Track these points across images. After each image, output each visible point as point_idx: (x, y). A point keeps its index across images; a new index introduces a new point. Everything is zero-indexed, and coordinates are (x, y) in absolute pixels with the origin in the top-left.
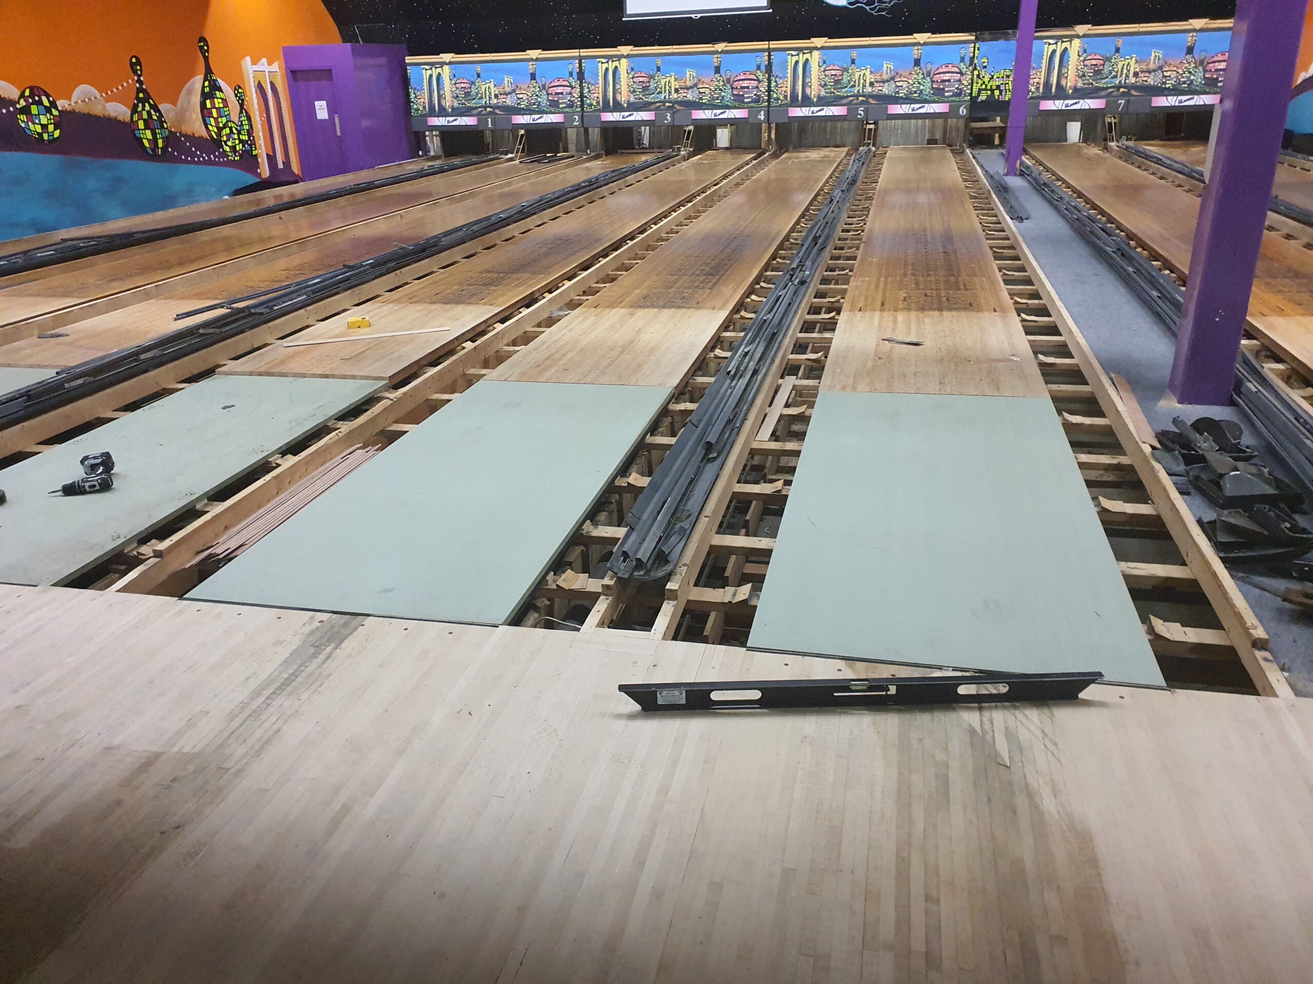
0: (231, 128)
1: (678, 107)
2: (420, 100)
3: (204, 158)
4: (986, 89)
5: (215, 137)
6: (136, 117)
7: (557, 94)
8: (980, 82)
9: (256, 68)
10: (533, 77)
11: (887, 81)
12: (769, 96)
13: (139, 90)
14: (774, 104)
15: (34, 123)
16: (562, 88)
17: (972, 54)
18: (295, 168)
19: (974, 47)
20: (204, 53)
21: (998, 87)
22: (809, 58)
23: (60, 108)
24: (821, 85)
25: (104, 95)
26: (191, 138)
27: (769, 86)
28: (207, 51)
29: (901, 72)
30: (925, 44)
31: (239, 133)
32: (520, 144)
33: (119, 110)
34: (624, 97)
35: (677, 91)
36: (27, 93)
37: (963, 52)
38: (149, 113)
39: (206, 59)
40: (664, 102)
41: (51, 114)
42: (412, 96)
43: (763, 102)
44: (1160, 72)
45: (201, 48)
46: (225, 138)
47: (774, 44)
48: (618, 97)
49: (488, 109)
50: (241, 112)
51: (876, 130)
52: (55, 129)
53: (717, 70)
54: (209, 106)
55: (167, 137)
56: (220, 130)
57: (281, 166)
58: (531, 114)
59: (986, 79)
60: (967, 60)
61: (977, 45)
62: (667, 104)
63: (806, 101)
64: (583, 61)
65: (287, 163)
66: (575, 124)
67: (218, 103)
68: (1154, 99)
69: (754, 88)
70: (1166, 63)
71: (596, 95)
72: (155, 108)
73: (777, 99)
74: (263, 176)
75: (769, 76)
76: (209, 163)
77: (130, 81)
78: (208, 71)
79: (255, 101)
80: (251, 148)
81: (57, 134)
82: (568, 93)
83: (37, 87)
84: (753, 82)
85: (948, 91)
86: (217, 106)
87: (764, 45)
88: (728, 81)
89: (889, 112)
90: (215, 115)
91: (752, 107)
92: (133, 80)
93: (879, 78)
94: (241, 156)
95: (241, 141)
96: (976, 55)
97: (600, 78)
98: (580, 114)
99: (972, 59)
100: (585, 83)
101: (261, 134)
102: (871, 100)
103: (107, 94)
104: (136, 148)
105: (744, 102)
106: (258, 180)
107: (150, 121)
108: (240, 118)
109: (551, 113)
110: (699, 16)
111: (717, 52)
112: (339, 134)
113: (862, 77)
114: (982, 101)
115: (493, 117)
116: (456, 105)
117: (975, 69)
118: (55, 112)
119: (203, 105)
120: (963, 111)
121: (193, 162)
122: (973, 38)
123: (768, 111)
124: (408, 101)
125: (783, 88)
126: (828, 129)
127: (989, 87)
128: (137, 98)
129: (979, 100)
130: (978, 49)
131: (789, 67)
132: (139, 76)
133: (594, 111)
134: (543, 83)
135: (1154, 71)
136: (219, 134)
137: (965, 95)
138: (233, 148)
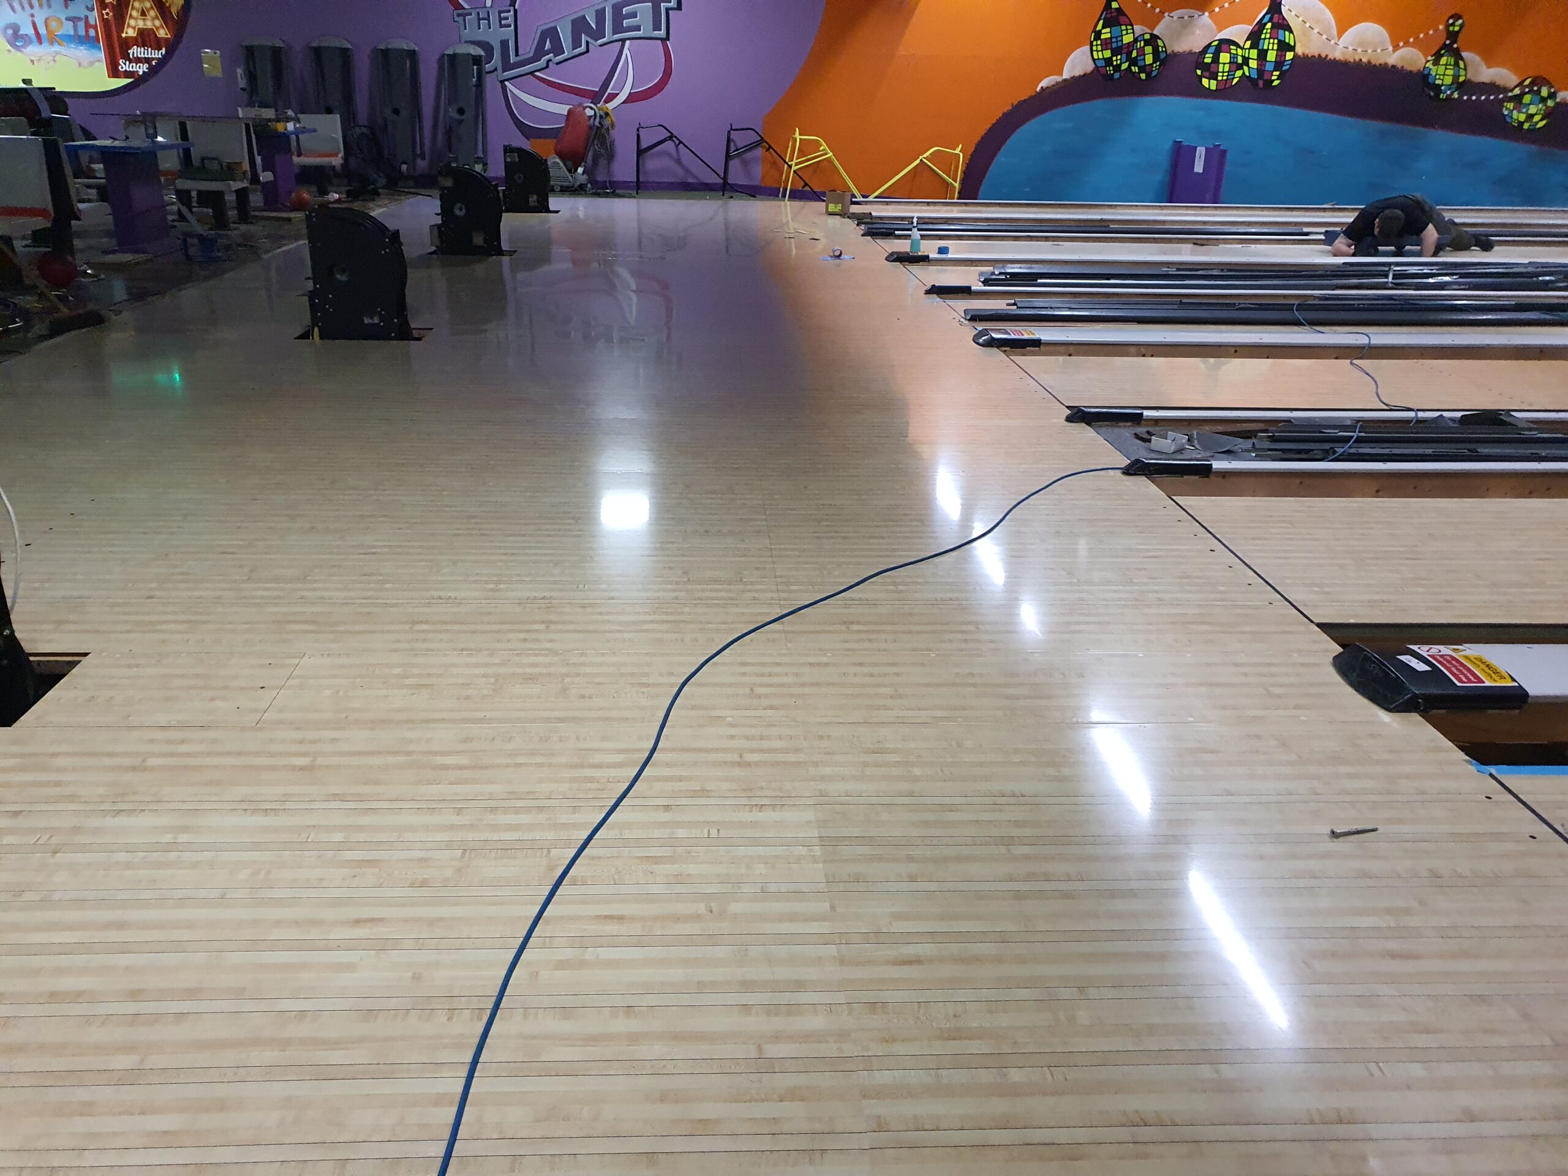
15: (1520, 112)
23: (1558, 100)
36: (1527, 82)
41: (1545, 104)
52: (1541, 120)
81: (1541, 124)
83: (1542, 77)
118: (1550, 103)
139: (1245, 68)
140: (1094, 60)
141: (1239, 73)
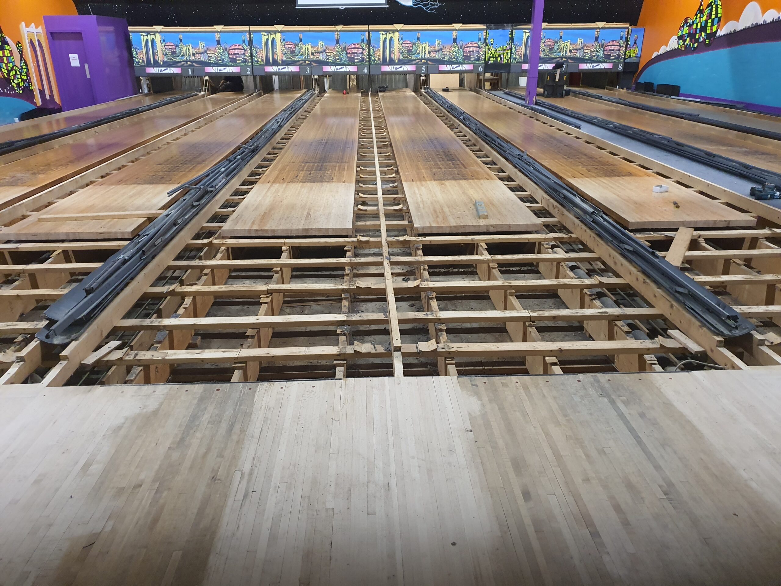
0: (16, 71)
1: (314, 64)
2: (140, 56)
4: (493, 57)
5: (6, 76)
7: (235, 54)
10: (218, 43)
11: (438, 51)
12: (370, 58)
14: (373, 63)
16: (238, 50)
17: (485, 37)
18: (57, 99)
19: (486, 33)
21: (499, 56)
22: (393, 36)
24: (400, 52)
27: (369, 53)
29: (446, 46)
30: (459, 30)
31: (21, 75)
32: (206, 86)
34: (279, 57)
35: (313, 54)
37: (480, 35)
40: (305, 61)
42: (134, 53)
43: (366, 62)
44: (582, 50)
46: (12, 78)
47: (372, 27)
48: (275, 57)
49: (189, 63)
50: (21, 60)
53: (338, 42)
56: (9, 71)
57: (48, 98)
58: (218, 67)
59: (493, 51)
60: (482, 40)
61: (488, 32)
62: (307, 62)
63: (392, 62)
64: (252, 34)
65: (52, 96)
66: (248, 73)
67: (7, 53)
68: (580, 65)
69: (360, 53)
70: (585, 45)
71: (261, 55)
73: (374, 60)
74: (38, 105)
75: (369, 46)
76: (4, 94)
79: (29, 53)
80: (29, 85)
84: (359, 49)
85: (472, 58)
86: (6, 55)
87: (365, 27)
88: (345, 48)
89: (438, 69)
90: (6, 62)
91: (360, 65)
93: (433, 49)
94: (23, 90)
95: (22, 80)
96: (487, 37)
97: (263, 45)
98: (251, 67)
99: (485, 39)
100: (254, 47)
101: (34, 75)
102: (429, 62)
105: (354, 62)
108: (21, 63)
109: (231, 66)
110: (344, 7)
111: (337, 31)
112: (88, 76)
113: (423, 48)
114: (491, 64)
115: (192, 68)
116: (166, 59)
117: (487, 45)
120: (481, 69)
122: (485, 27)
123: (369, 67)
124: (131, 56)
125: (378, 54)
129: (489, 63)
130: (488, 34)
131: (381, 41)
133: (260, 65)
134: (226, 47)
135: (580, 49)
137: (482, 60)
138: (18, 84)
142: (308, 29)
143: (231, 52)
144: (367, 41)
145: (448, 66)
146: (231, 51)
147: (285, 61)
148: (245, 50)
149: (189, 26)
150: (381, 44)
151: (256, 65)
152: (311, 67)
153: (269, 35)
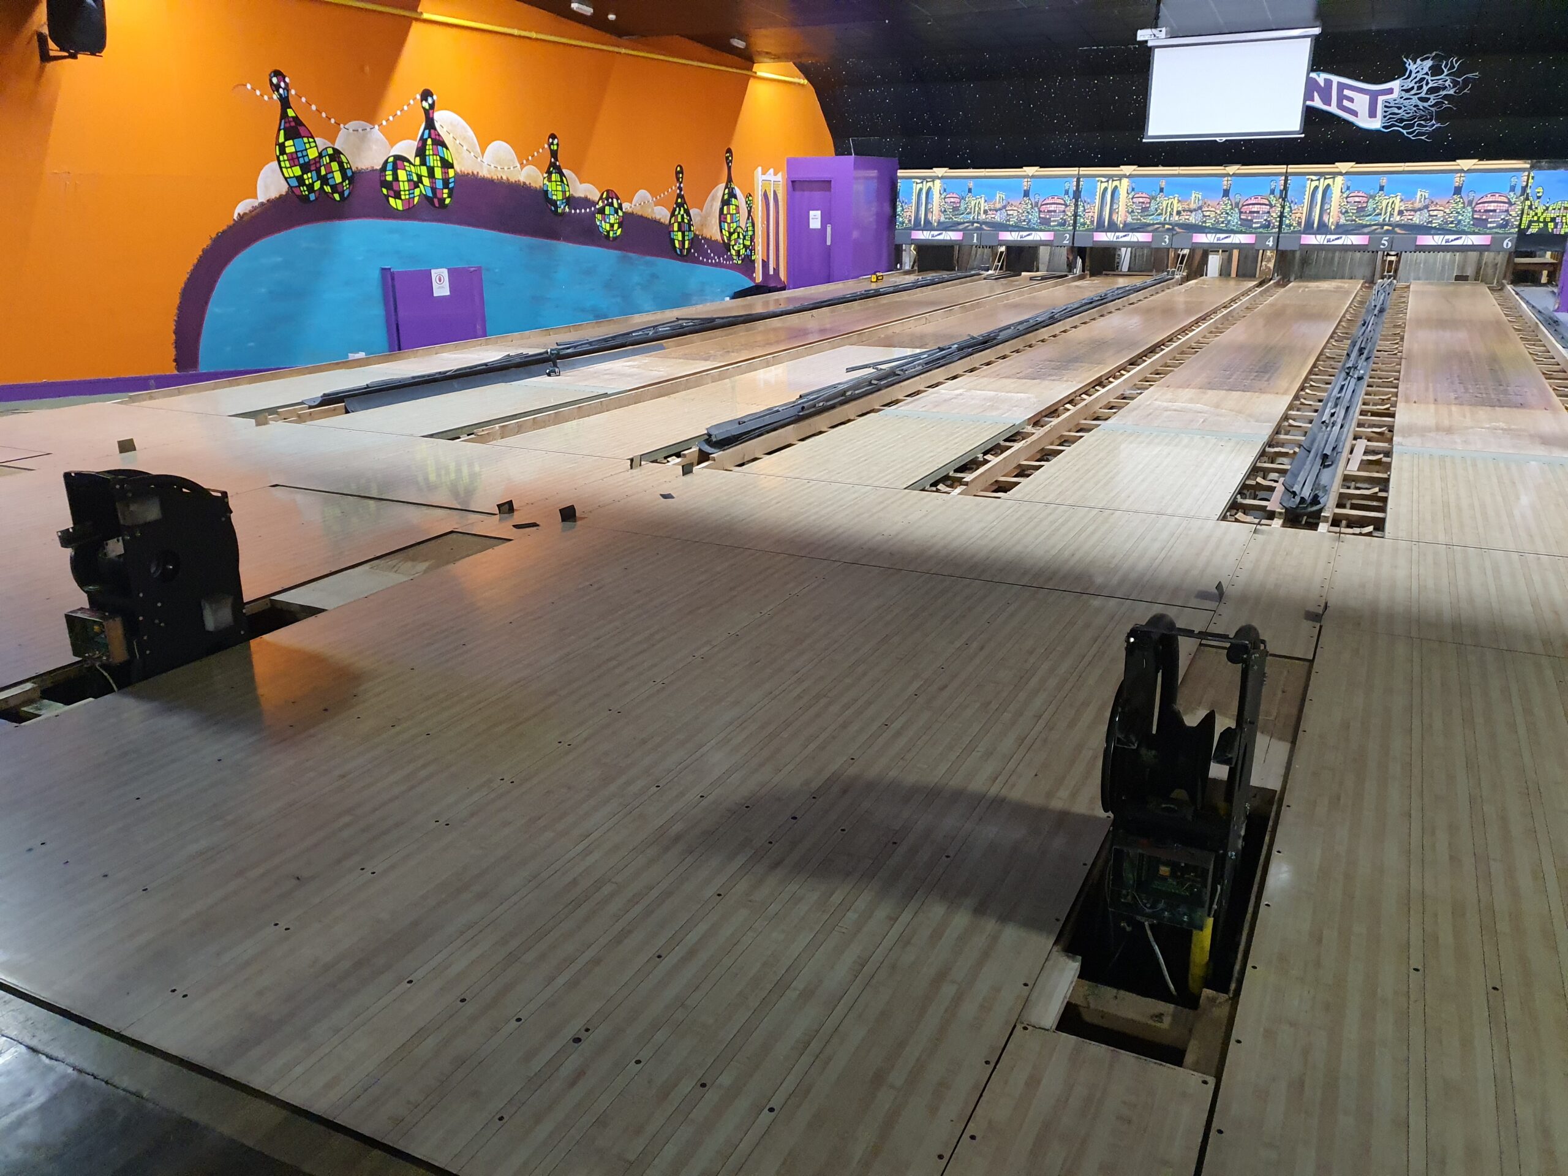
0: (739, 233)
1: (1178, 230)
2: (906, 213)
3: (715, 260)
4: (1538, 221)
5: (726, 241)
6: (673, 221)
7: (1049, 211)
8: (1532, 213)
9: (764, 177)
10: (1026, 194)
11: (1420, 210)
12: (1281, 222)
13: (680, 196)
14: (1286, 231)
15: (605, 222)
16: (1055, 206)
17: (1525, 184)
18: (783, 275)
19: (1528, 176)
20: (729, 162)
21: (1553, 220)
22: (1331, 184)
23: (624, 210)
24: (1341, 212)
25: (654, 199)
26: (708, 241)
27: (1282, 213)
28: (731, 161)
29: (1437, 201)
30: (1469, 171)
31: (744, 238)
32: (999, 262)
33: (662, 214)
34: (1120, 218)
35: (1179, 213)
36: (604, 196)
37: (1514, 180)
38: (683, 216)
39: (729, 168)
40: (1163, 224)
41: (618, 215)
42: (899, 209)
43: (1273, 227)
45: (727, 158)
46: (733, 243)
47: (1292, 168)
48: (1115, 217)
49: (975, 225)
50: (748, 219)
51: (1398, 262)
52: (618, 228)
53: (1226, 193)
54: (725, 212)
55: (692, 239)
56: (731, 234)
57: (771, 272)
58: (1020, 231)
59: (1539, 211)
60: (1519, 191)
61: (1532, 174)
62: (1167, 226)
63: (1323, 229)
64: (1081, 179)
65: (776, 270)
66: (1065, 242)
67: (732, 207)
69: (1264, 213)
71: (1091, 214)
72: (687, 212)
73: (1290, 225)
74: (757, 281)
75: (1284, 201)
76: (717, 265)
77: (674, 188)
78: (730, 180)
79: (760, 208)
80: (751, 253)
81: (619, 232)
82: (1059, 208)
83: (612, 191)
84: (1264, 206)
85: (1491, 222)
86: (731, 212)
87: (1281, 169)
88: (1237, 204)
89: (1418, 243)
90: (729, 221)
91: (1261, 233)
92: (675, 186)
93: (1410, 206)
94: (743, 260)
95: (745, 246)
96: (1529, 185)
97: (1097, 197)
98: (1072, 233)
99: (1524, 189)
100: (1081, 201)
101: (760, 240)
102: (1397, 230)
103: (656, 198)
104: (668, 249)
105: (1251, 227)
106: (752, 284)
107: (682, 224)
108: (747, 223)
109: (1041, 230)
110: (1224, 139)
111: (1228, 175)
112: (829, 243)
113: (1390, 204)
114: (1532, 234)
115: (978, 232)
116: (942, 219)
117: (1527, 199)
118: (620, 213)
119: (722, 210)
120: (1508, 244)
121: (707, 264)
122: (1528, 166)
123: (1278, 237)
124: (894, 214)
126: (1336, 259)
127: (1541, 219)
128: (676, 203)
129: (1528, 233)
130: (1533, 178)
131: (1307, 193)
132: (681, 183)
133: (1086, 230)
134: (1036, 200)
136: (729, 239)
137: (1512, 227)
138: (738, 252)
139: (420, 185)
140: (286, 179)
141: (417, 192)
142: (1176, 172)
143: (1043, 208)
144: (1281, 191)
145: (1436, 237)
146: (1044, 206)
147: (1131, 224)
148: (1066, 206)
149: (986, 168)
150: (1306, 197)
151: (1081, 229)
152: (1173, 235)
153: (1110, 182)
